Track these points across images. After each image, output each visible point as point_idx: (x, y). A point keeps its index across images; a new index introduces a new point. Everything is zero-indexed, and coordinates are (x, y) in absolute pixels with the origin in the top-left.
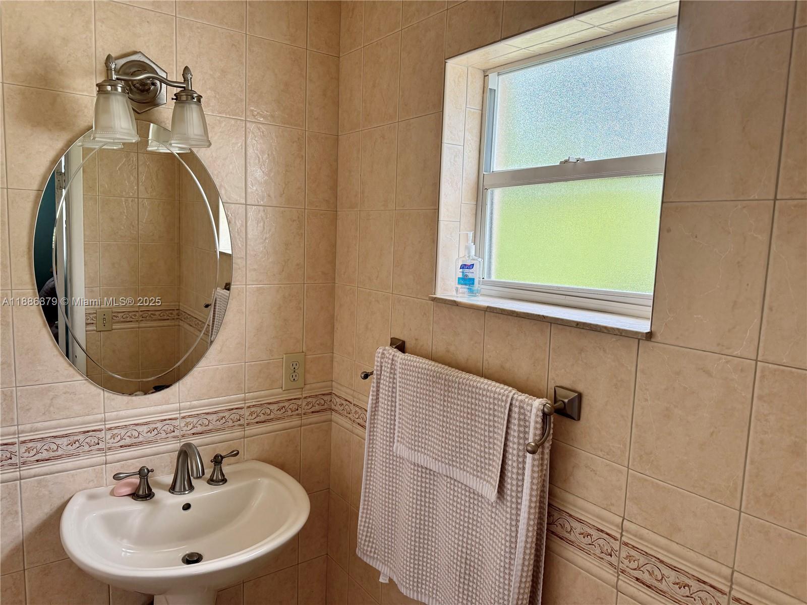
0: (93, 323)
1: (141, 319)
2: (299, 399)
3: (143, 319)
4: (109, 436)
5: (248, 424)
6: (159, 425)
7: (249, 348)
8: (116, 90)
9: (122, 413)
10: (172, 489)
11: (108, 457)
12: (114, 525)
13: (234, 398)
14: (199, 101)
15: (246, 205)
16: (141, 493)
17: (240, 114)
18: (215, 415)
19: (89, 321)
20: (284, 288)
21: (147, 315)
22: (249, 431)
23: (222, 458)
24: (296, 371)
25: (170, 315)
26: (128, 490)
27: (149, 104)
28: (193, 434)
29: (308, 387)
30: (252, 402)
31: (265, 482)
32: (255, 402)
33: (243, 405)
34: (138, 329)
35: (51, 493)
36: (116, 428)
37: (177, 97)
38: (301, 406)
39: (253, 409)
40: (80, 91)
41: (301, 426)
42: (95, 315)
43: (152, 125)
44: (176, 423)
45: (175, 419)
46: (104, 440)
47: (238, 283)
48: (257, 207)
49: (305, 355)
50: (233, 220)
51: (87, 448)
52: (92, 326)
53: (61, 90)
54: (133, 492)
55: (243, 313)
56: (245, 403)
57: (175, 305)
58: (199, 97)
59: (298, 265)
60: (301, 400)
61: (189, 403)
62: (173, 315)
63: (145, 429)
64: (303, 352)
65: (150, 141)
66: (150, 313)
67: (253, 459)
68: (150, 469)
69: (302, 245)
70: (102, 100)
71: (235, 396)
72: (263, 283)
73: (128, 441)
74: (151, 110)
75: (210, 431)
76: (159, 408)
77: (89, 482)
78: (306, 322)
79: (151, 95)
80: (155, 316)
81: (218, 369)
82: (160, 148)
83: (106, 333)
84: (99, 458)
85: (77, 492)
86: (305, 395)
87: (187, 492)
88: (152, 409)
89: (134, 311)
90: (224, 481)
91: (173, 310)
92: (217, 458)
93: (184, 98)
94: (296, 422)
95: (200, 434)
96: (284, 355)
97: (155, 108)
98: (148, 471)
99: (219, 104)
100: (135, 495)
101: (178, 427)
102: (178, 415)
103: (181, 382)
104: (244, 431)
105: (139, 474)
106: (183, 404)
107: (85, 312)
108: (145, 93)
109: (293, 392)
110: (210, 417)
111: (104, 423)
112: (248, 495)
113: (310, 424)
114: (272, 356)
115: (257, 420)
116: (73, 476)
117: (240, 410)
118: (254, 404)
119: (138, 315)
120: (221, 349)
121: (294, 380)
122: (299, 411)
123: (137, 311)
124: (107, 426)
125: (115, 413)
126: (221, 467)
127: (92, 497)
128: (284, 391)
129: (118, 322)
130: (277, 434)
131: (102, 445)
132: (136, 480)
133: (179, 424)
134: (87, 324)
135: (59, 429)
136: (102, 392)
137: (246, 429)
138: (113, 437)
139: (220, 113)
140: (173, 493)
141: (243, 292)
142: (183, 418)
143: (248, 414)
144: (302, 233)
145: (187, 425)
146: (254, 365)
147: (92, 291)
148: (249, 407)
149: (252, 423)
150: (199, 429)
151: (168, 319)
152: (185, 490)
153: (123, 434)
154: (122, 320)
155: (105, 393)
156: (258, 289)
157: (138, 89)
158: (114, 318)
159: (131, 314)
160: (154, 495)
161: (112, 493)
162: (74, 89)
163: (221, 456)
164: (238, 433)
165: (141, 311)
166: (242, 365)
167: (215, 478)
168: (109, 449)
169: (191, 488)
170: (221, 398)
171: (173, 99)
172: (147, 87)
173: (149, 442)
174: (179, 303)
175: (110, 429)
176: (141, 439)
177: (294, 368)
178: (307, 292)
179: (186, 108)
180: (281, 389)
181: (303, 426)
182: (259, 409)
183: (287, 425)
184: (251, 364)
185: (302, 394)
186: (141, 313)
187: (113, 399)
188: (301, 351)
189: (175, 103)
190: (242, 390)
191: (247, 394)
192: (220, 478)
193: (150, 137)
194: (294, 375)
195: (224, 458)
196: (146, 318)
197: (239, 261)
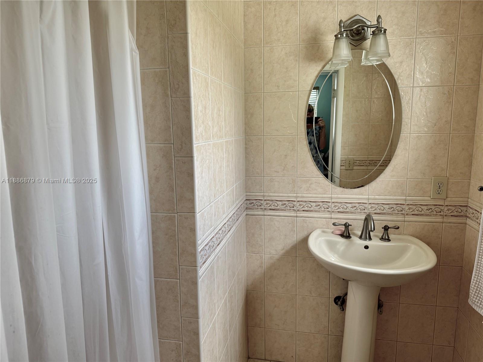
0: (344, 165)
1: (369, 164)
2: (442, 206)
3: (370, 165)
4: (333, 206)
5: (407, 214)
6: (357, 205)
7: (410, 171)
8: (343, 36)
9: (340, 196)
10: (361, 237)
11: (332, 216)
12: (331, 246)
13: (399, 198)
14: (385, 32)
15: (413, 87)
16: (345, 234)
17: (413, 35)
18: (388, 206)
19: (342, 164)
20: (435, 136)
21: (372, 162)
22: (407, 218)
23: (389, 228)
24: (441, 188)
25: (385, 163)
26: (339, 232)
27: (361, 40)
28: (375, 213)
29: (449, 199)
30: (410, 202)
31: (413, 247)
32: (412, 202)
33: (404, 203)
34: (366, 170)
35: (308, 226)
36: (336, 202)
37: (374, 33)
38: (443, 210)
39: (410, 206)
40: (330, 41)
41: (443, 223)
42: (345, 161)
43: (364, 51)
44: (366, 206)
45: (366, 203)
46: (330, 207)
47: (405, 133)
48: (420, 87)
49: (448, 179)
50: (405, 96)
51: (323, 209)
52: (343, 166)
53: (321, 42)
54: (342, 234)
55: (407, 150)
56: (406, 202)
57: (388, 158)
58: (385, 30)
59: (446, 121)
60: (444, 206)
61: (373, 196)
62: (386, 164)
63: (350, 205)
64: (447, 177)
65: (363, 60)
66: (374, 161)
67: (409, 235)
68: (350, 224)
69: (450, 109)
70: (336, 42)
71: (401, 197)
72: (421, 133)
73: (341, 210)
74: (362, 43)
75: (384, 214)
76: (358, 197)
77: (324, 225)
78: (450, 158)
79: (362, 35)
80: (376, 164)
81: (390, 180)
82: (367, 63)
83: (350, 171)
84: (328, 215)
85: (318, 228)
86: (447, 204)
87: (368, 240)
88: (354, 196)
89: (365, 160)
90: (389, 240)
91: (387, 160)
92: (385, 227)
93: (377, 32)
94: (439, 219)
95: (379, 214)
96: (433, 177)
97: (364, 42)
98: (349, 225)
99: (400, 32)
100: (342, 235)
101: (367, 208)
102: (367, 202)
103: (370, 184)
104: (405, 218)
105: (344, 225)
106: (370, 196)
107: (340, 160)
108: (359, 35)
109: (438, 201)
110: (385, 206)
111: (331, 199)
112: (402, 251)
113: (450, 223)
114: (425, 177)
115: (413, 213)
116: (317, 221)
117: (403, 205)
118: (411, 203)
119: (367, 162)
120: (393, 169)
121: (439, 193)
122: (442, 213)
123: (367, 160)
124: (333, 201)
125: (336, 195)
126: (388, 232)
127: (324, 232)
128: (432, 199)
129: (356, 166)
130: (426, 225)
131: (329, 209)
132: (343, 228)
133: (367, 206)
134: (341, 166)
135: (312, 198)
136: (331, 184)
137: (405, 217)
138: (335, 206)
139: (401, 37)
140: (360, 239)
141: (408, 138)
142: (370, 204)
143: (408, 209)
144: (451, 102)
145: (372, 208)
146: (413, 180)
147: (344, 149)
148: (408, 205)
149: (410, 214)
150: (378, 211)
151: (384, 166)
152: (366, 239)
153: (339, 206)
154: (359, 164)
155: (333, 185)
156: (418, 136)
157: (356, 34)
158: (355, 163)
159: (363, 162)
160: (351, 238)
161: (333, 233)
162: (327, 41)
163: (388, 226)
164: (401, 218)
165: (369, 160)
166: (405, 180)
167: (384, 237)
168: (333, 212)
169: (370, 239)
170: (391, 197)
171: (371, 34)
172: (360, 32)
173: (352, 213)
174: (390, 156)
175: (333, 202)
176: (348, 210)
177: (440, 186)
178: (452, 139)
179: (377, 38)
180: (429, 198)
181: (444, 223)
182: (414, 207)
183: (433, 220)
184: (410, 180)
185: (444, 203)
186: (368, 161)
187: (336, 188)
188: (446, 176)
189: (372, 36)
190: (404, 194)
191: (407, 197)
192: (387, 238)
193: (363, 57)
194: (439, 190)
195: (390, 228)
196: (371, 164)
197: (406, 120)
